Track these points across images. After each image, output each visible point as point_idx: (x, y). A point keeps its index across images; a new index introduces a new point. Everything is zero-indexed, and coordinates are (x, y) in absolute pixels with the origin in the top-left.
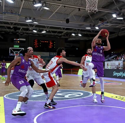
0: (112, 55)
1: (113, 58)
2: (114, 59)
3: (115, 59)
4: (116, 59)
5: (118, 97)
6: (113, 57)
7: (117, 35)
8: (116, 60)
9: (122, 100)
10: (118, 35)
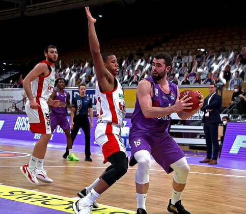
0: (5, 72)
1: (7, 81)
2: (9, 82)
3: (13, 83)
4: (15, 83)
5: (15, 193)
6: (5, 77)
7: (19, 14)
8: (15, 87)
9: (29, 202)
10: (22, 13)
